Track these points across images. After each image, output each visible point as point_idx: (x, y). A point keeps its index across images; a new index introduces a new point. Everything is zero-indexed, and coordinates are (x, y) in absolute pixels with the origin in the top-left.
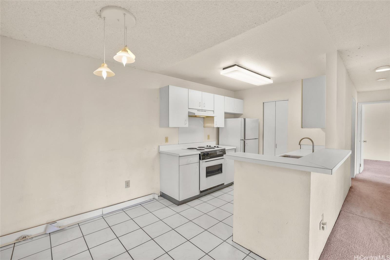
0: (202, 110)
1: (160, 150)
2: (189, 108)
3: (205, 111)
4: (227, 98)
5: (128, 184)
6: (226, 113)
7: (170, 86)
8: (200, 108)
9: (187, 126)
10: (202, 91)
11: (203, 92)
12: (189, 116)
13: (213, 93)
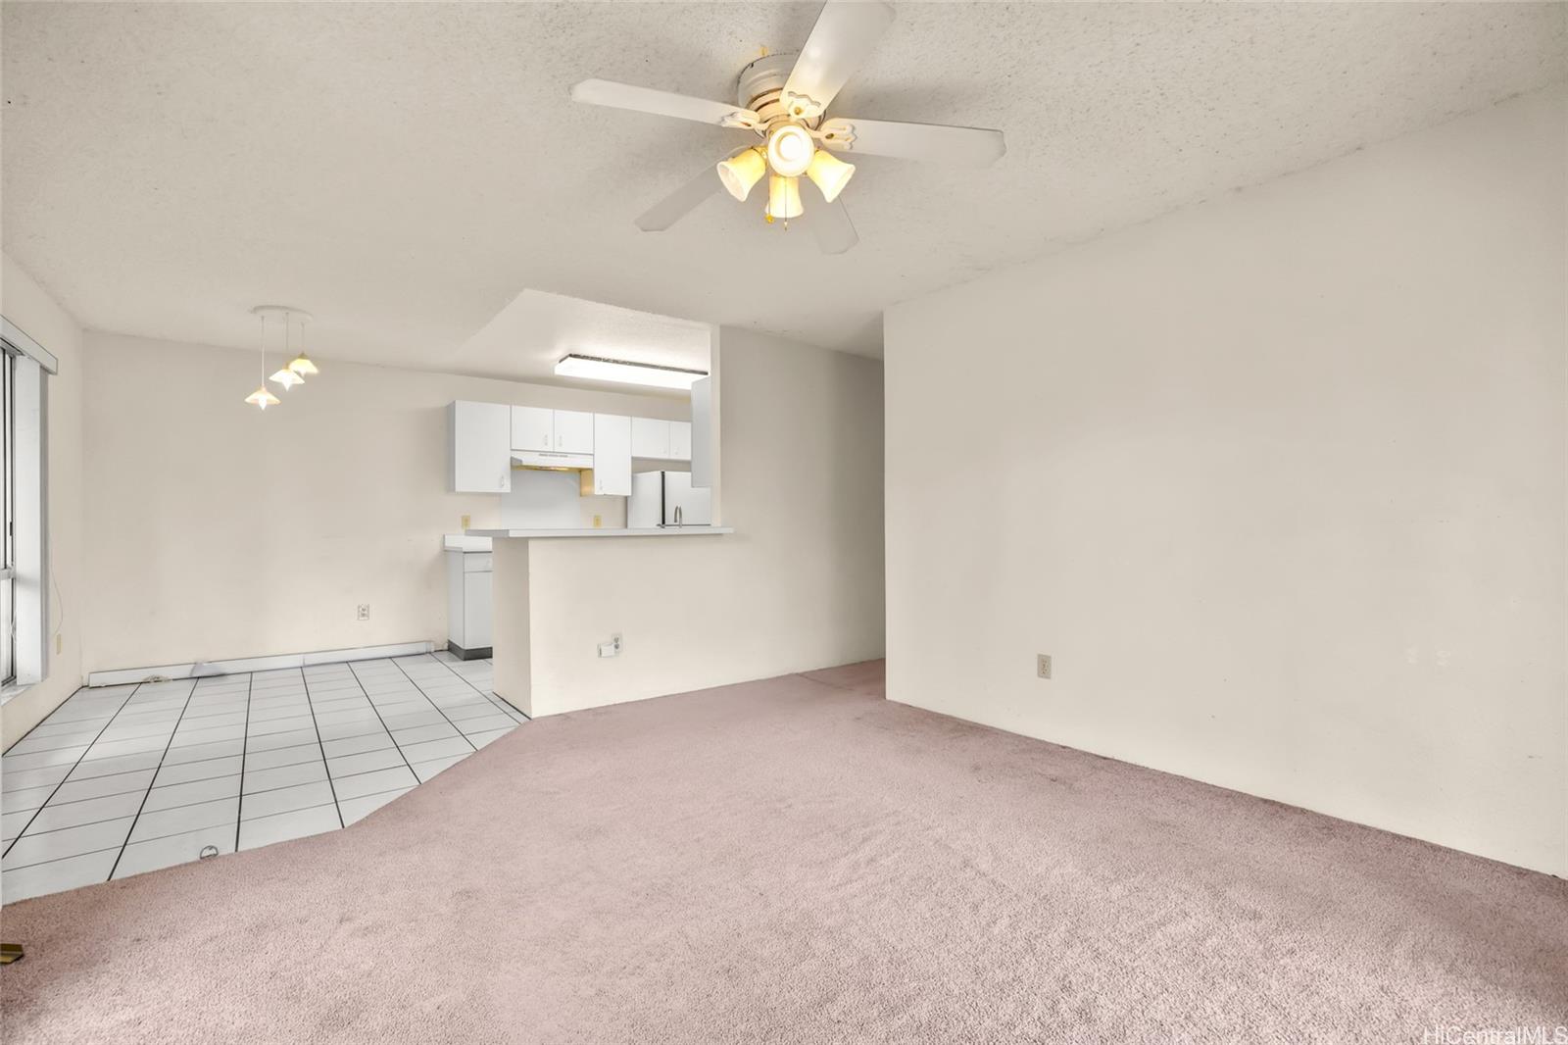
0: (553, 454)
1: (446, 544)
2: (512, 450)
3: (564, 455)
4: (639, 421)
5: (364, 613)
6: (634, 459)
7: (457, 402)
8: (549, 448)
9: (507, 488)
10: (554, 408)
11: (557, 409)
12: (512, 467)
13: (590, 412)
